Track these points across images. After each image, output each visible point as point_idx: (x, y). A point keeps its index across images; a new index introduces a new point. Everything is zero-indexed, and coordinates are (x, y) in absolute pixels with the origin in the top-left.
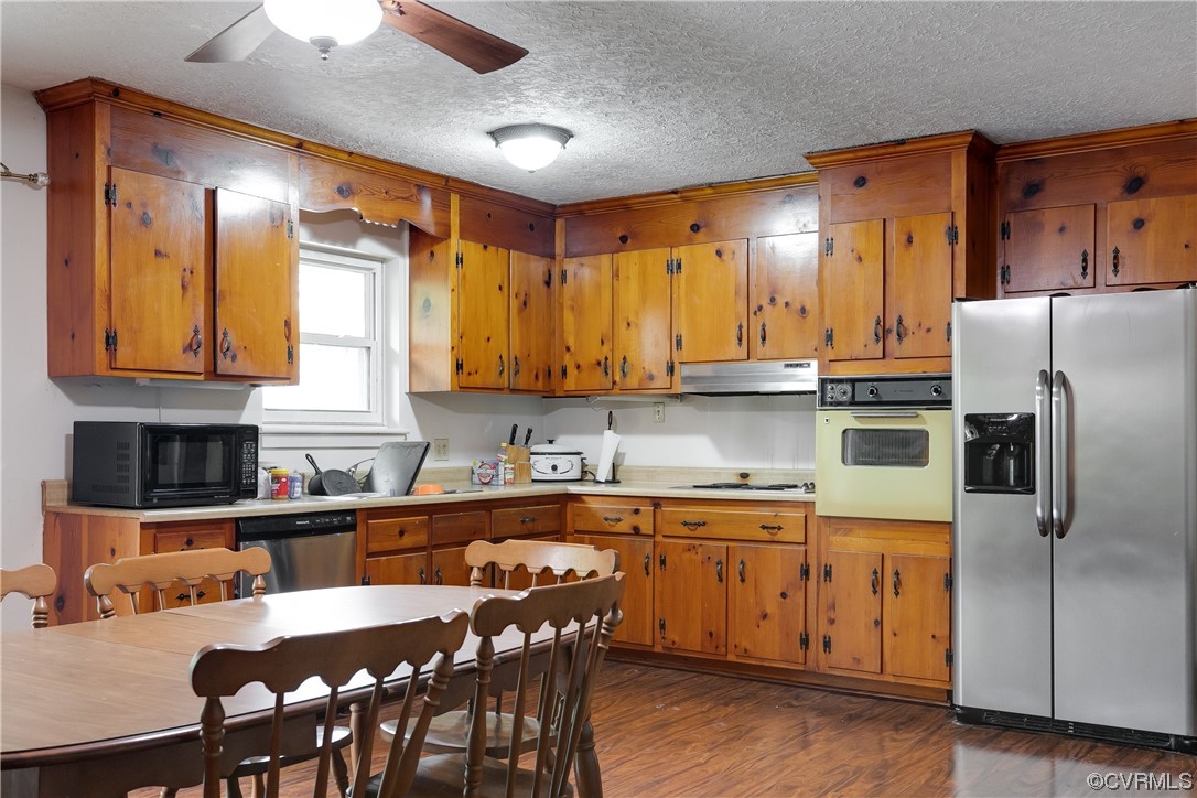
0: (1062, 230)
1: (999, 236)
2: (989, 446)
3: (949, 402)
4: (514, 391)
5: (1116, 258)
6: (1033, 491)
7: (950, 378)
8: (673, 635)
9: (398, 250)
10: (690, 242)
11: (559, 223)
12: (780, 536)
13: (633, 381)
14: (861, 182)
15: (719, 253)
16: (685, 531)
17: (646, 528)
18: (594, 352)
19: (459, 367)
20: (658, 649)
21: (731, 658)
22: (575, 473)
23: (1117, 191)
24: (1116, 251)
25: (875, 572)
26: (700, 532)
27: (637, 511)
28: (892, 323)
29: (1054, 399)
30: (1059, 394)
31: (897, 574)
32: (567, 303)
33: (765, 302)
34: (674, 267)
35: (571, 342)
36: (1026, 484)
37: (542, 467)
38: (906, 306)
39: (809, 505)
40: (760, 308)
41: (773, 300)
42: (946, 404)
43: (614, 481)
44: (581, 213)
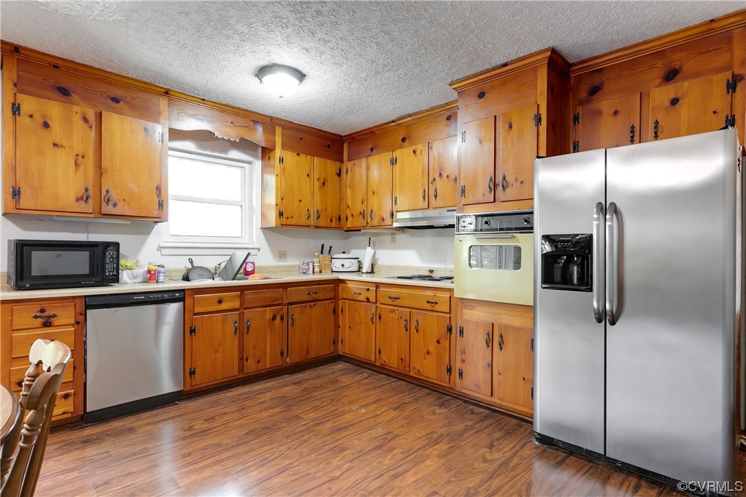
0: (616, 113)
1: (571, 123)
2: (560, 257)
3: (532, 228)
4: (316, 227)
5: (656, 127)
6: (591, 290)
7: (532, 213)
8: (384, 358)
9: (256, 157)
10: (401, 147)
11: (346, 146)
12: (437, 308)
13: (375, 222)
14: (482, 95)
15: (414, 152)
16: (389, 301)
17: (372, 299)
18: (359, 208)
19: (281, 214)
20: (378, 364)
21: (412, 374)
22: (355, 268)
23: (658, 81)
24: (657, 122)
25: (488, 334)
26: (397, 302)
27: (368, 290)
28: (499, 180)
29: (608, 223)
30: (611, 220)
31: (501, 336)
32: (348, 184)
33: (437, 176)
34: (393, 162)
35: (349, 203)
36: (585, 283)
37: (337, 265)
38: (507, 169)
39: (451, 290)
40: (434, 180)
41: (440, 175)
42: (530, 229)
43: (372, 272)
44: (354, 138)
